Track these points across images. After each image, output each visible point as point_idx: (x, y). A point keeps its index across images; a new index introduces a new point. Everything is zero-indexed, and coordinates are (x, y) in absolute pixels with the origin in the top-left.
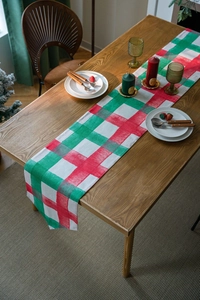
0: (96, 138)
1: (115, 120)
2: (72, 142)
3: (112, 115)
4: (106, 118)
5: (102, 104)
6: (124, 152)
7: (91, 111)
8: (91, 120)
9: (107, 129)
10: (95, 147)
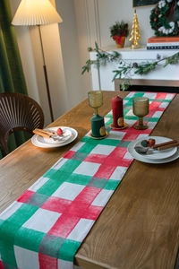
0: (77, 179)
1: (95, 159)
2: (49, 189)
3: (90, 155)
4: (84, 159)
5: (75, 149)
6: (116, 185)
7: (65, 157)
8: (66, 164)
9: (88, 169)
10: (79, 188)
